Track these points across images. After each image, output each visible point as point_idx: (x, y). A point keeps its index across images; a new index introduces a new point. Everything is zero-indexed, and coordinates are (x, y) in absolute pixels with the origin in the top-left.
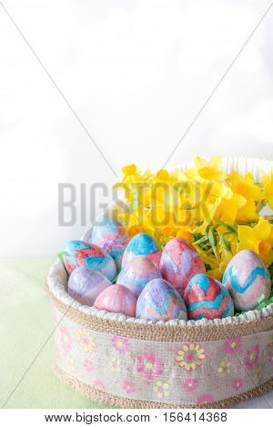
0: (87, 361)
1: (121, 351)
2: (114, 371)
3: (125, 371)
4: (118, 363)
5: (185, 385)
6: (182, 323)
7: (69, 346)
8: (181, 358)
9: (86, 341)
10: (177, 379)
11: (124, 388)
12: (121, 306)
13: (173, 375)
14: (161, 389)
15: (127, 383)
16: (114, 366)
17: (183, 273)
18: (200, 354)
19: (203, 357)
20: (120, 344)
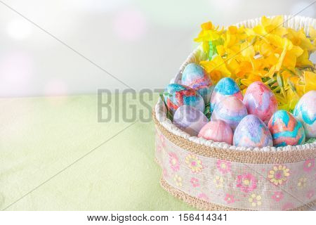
0: (193, 179)
1: (224, 171)
2: (217, 186)
3: (227, 187)
4: (221, 180)
5: (274, 197)
6: (273, 149)
7: (178, 167)
8: (272, 176)
9: (194, 164)
10: (268, 192)
11: (226, 199)
12: (222, 136)
13: (265, 189)
14: (255, 200)
15: (228, 196)
16: (218, 183)
17: (263, 109)
18: (286, 173)
19: (288, 175)
20: (223, 166)
